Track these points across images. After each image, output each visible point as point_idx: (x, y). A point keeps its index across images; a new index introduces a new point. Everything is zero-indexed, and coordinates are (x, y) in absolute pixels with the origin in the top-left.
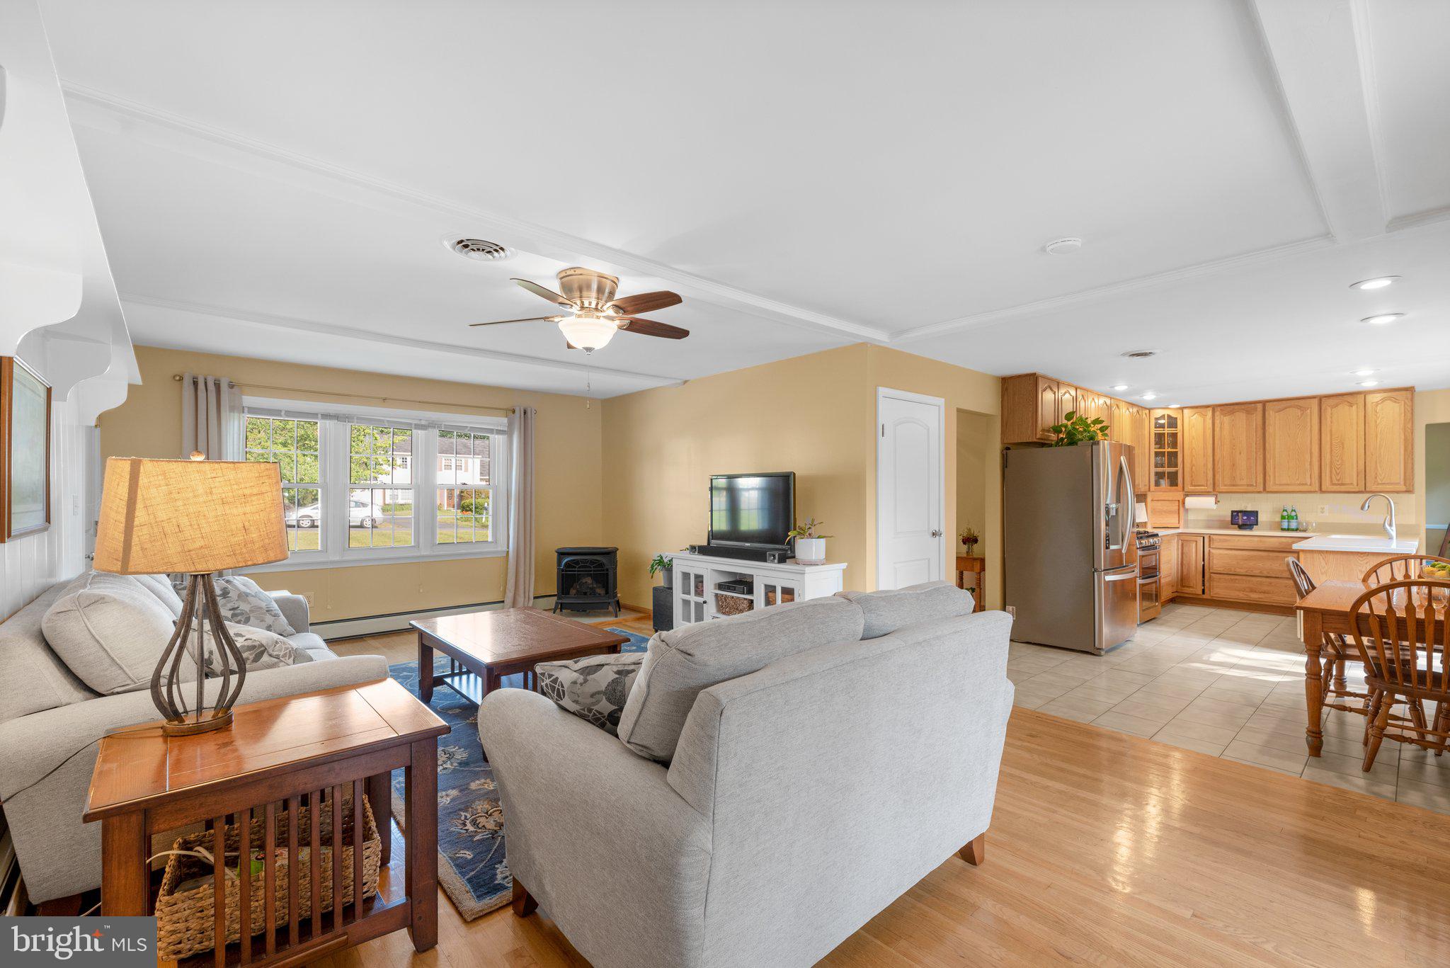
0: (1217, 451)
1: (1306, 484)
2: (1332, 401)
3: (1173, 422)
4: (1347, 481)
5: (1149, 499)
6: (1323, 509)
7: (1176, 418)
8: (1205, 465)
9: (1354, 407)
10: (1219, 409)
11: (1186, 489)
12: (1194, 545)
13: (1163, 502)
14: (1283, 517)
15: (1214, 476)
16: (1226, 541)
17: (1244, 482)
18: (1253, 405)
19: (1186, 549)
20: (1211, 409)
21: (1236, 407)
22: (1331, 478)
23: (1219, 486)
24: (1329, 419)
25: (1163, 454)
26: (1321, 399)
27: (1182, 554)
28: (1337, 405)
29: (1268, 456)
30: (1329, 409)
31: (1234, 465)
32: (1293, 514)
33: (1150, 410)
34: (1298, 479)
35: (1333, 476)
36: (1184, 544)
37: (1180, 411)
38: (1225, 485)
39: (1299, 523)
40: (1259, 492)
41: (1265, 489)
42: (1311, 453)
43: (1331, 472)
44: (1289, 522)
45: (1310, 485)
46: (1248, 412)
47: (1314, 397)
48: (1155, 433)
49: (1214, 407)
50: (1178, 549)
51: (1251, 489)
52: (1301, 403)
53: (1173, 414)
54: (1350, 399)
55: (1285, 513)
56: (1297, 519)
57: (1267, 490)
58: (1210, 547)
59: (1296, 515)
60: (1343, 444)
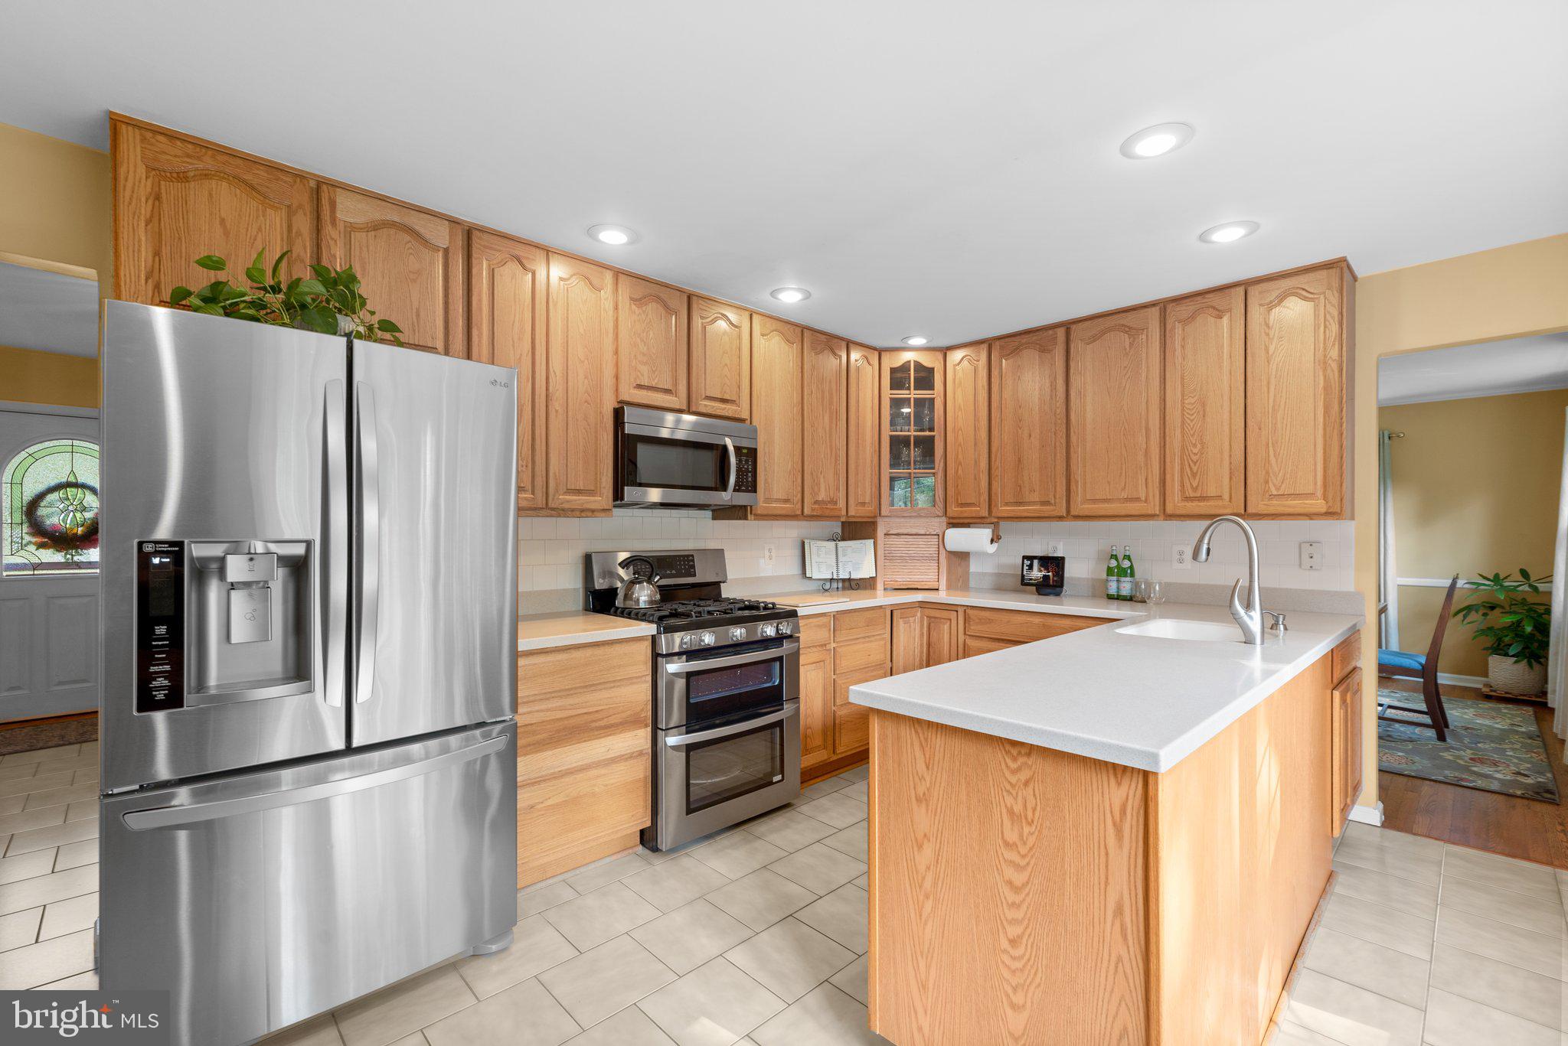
0: (995, 432)
1: (1138, 499)
2: (1185, 310)
3: (925, 378)
4: (1212, 491)
5: (881, 531)
6: (1181, 553)
7: (933, 369)
8: (976, 463)
9: (1225, 320)
10: (998, 343)
11: (950, 513)
12: (946, 627)
13: (910, 539)
14: (1110, 571)
15: (990, 484)
16: (990, 621)
17: (1035, 497)
18: (1051, 332)
19: (934, 634)
20: (985, 346)
21: (1025, 339)
22: (1183, 486)
23: (996, 505)
24: (1178, 352)
25: (905, 441)
26: (1164, 306)
27: (929, 645)
28: (1192, 318)
29: (1074, 438)
30: (1179, 330)
31: (1019, 461)
32: (1126, 564)
33: (880, 352)
34: (1124, 489)
35: (1186, 480)
36: (932, 624)
37: (940, 356)
38: (1007, 504)
39: (1136, 585)
40: (1060, 518)
41: (1068, 511)
42: (1147, 429)
43: (1182, 470)
44: (1118, 581)
45: (1146, 501)
46: (1043, 350)
47: (1153, 304)
48: (891, 399)
49: (989, 343)
50: (922, 635)
51: (1047, 510)
52: (1129, 320)
53: (926, 360)
54: (1215, 300)
55: (1114, 563)
56: (1132, 575)
57: (1073, 512)
58: (965, 634)
59: (1131, 567)
60: (1204, 405)
